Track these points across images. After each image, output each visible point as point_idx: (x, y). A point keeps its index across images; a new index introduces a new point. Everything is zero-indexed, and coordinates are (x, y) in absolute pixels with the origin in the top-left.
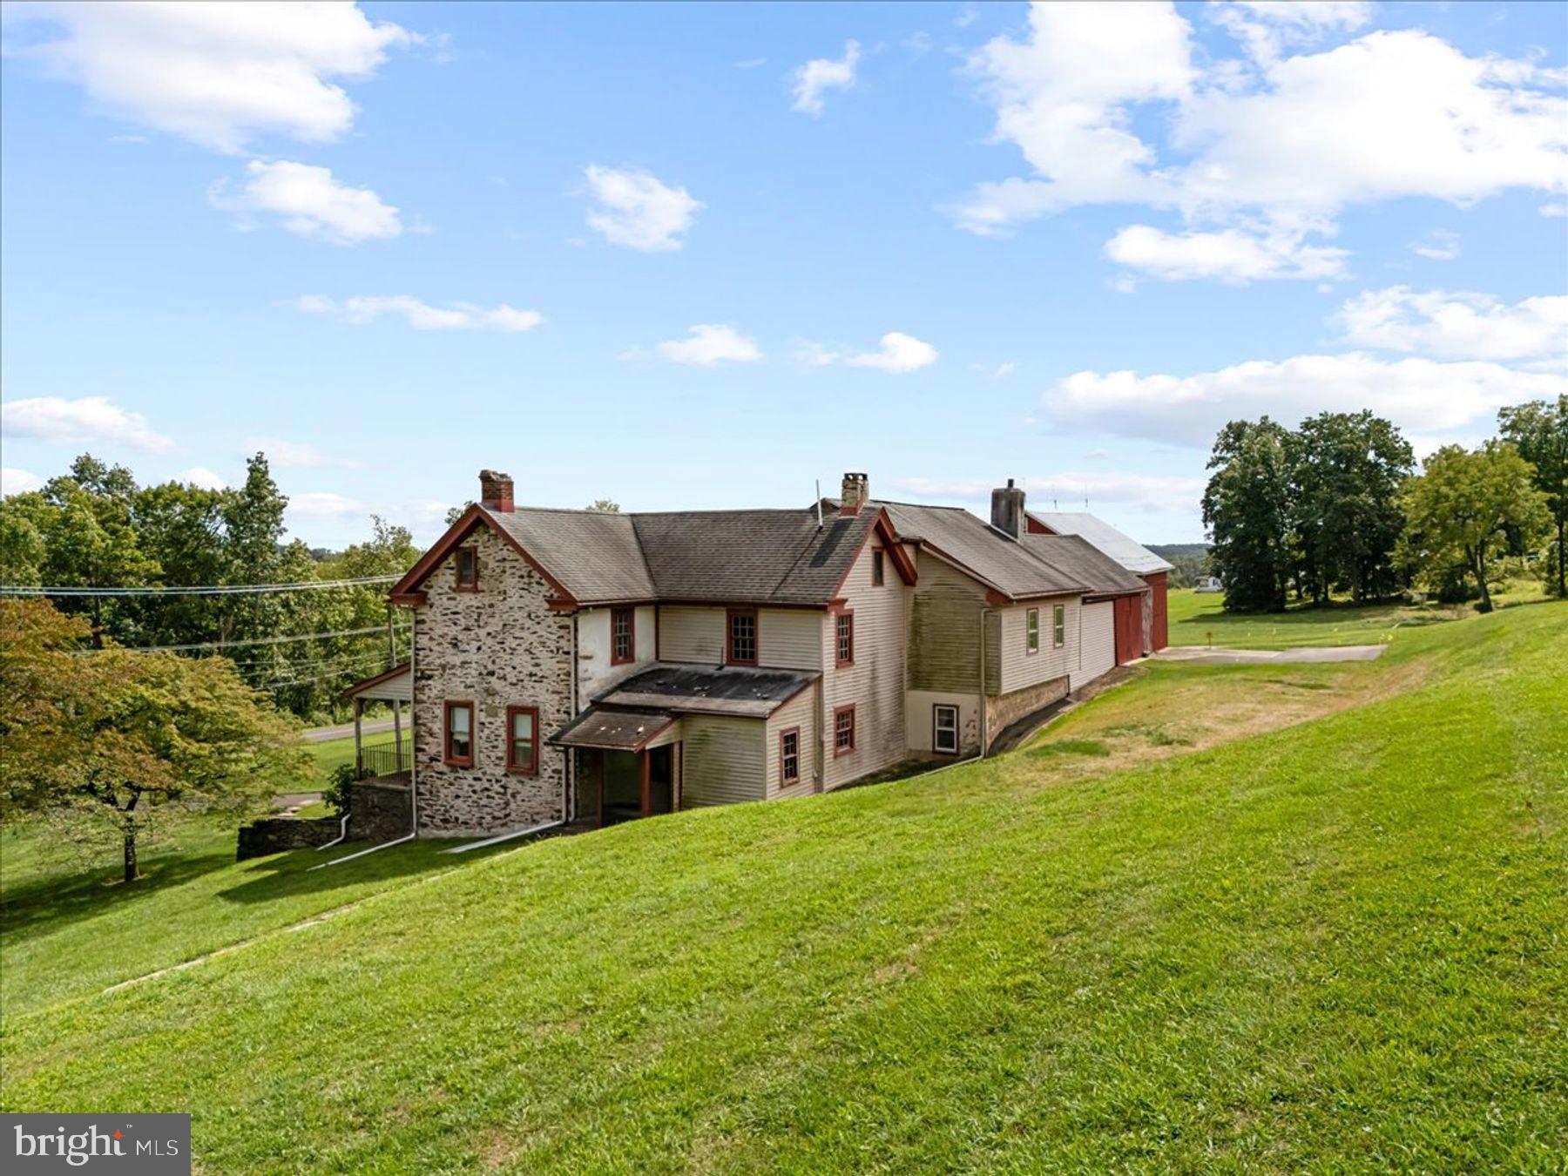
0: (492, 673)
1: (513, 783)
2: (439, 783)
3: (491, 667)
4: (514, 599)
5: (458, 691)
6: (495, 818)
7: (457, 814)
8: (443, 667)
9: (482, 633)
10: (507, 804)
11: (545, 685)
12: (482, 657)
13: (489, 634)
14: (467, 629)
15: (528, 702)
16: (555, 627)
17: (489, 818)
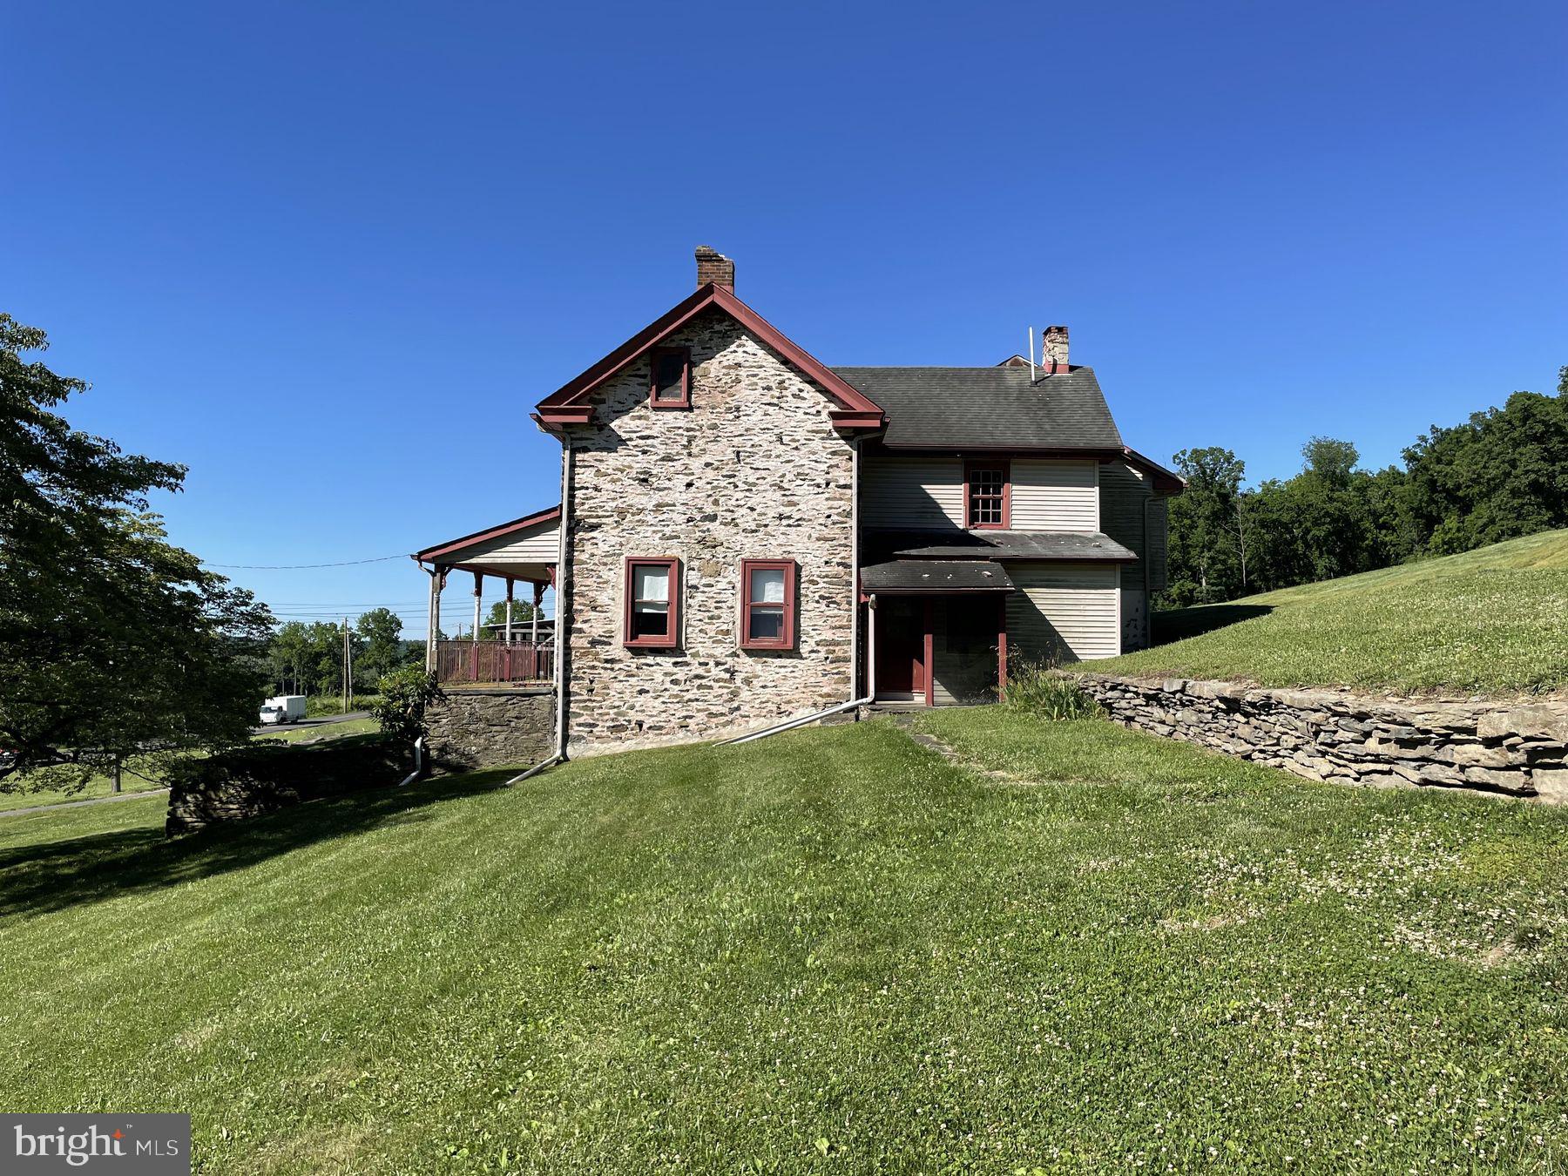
0: (713, 518)
1: (746, 664)
2: (607, 675)
3: (709, 509)
4: (754, 418)
5: (649, 545)
6: (712, 715)
7: (640, 717)
8: (622, 513)
9: (696, 464)
10: (735, 694)
11: (804, 530)
12: (698, 497)
13: (708, 465)
14: (668, 458)
15: (776, 553)
16: (823, 456)
17: (701, 717)
